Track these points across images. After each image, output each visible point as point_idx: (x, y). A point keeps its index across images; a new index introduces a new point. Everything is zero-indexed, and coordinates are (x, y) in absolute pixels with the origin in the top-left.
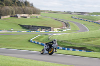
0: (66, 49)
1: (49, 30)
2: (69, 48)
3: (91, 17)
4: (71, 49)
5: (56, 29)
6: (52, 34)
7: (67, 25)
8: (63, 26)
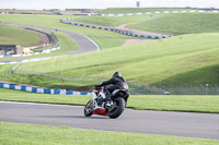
0: (52, 91)
1: (12, 52)
2: (57, 88)
3: (103, 18)
4: (63, 92)
5: (27, 50)
6: (18, 60)
7: (51, 39)
8: (41, 43)
